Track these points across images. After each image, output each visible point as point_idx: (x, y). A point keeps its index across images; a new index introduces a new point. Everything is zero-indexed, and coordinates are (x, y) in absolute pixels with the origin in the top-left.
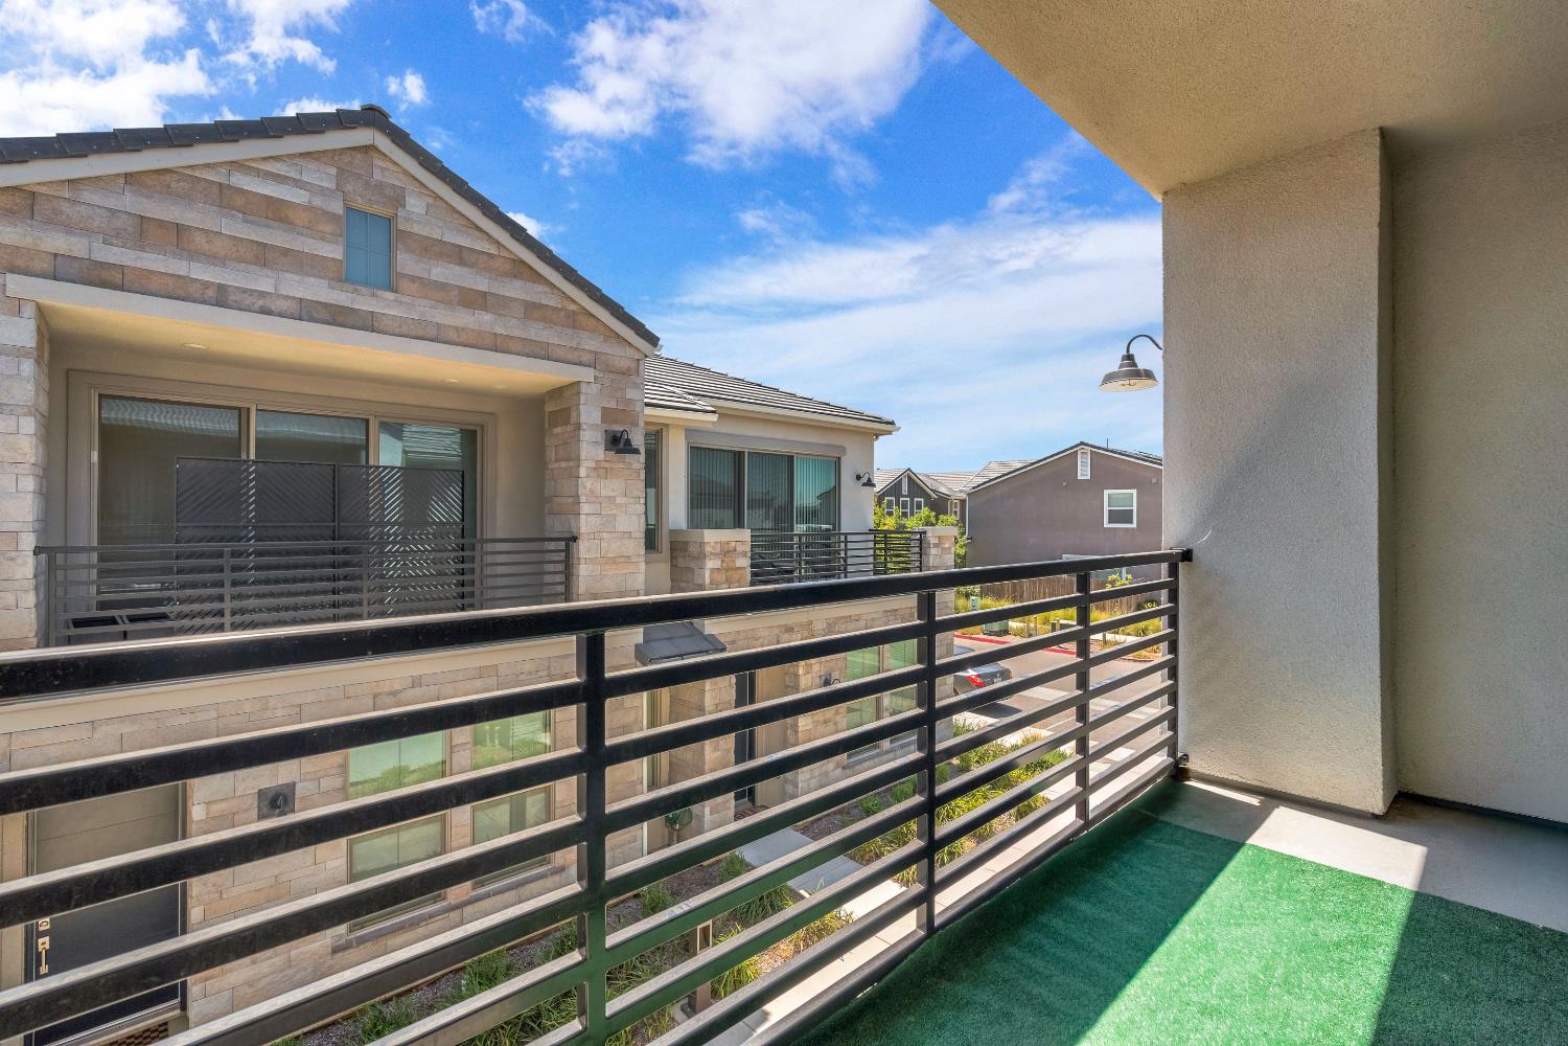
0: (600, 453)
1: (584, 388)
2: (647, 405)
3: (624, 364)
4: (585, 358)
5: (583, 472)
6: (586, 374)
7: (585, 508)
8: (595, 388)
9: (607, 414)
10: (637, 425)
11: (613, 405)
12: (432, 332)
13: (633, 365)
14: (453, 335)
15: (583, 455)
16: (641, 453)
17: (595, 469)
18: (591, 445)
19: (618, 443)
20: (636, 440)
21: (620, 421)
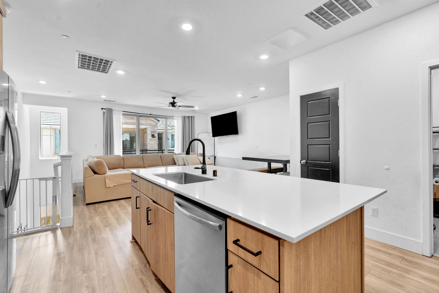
0: (151, 137)
1: (148, 128)
2: (158, 129)
3: (154, 124)
4: (148, 124)
5: (148, 140)
6: (148, 127)
7: (148, 145)
8: (150, 128)
9: (152, 132)
10: (156, 133)
11: (152, 130)
12: (127, 123)
13: (156, 125)
14: (129, 123)
15: (148, 138)
16: (157, 137)
17: (150, 140)
18: (149, 136)
19: (153, 136)
20: (156, 135)
21: (153, 133)
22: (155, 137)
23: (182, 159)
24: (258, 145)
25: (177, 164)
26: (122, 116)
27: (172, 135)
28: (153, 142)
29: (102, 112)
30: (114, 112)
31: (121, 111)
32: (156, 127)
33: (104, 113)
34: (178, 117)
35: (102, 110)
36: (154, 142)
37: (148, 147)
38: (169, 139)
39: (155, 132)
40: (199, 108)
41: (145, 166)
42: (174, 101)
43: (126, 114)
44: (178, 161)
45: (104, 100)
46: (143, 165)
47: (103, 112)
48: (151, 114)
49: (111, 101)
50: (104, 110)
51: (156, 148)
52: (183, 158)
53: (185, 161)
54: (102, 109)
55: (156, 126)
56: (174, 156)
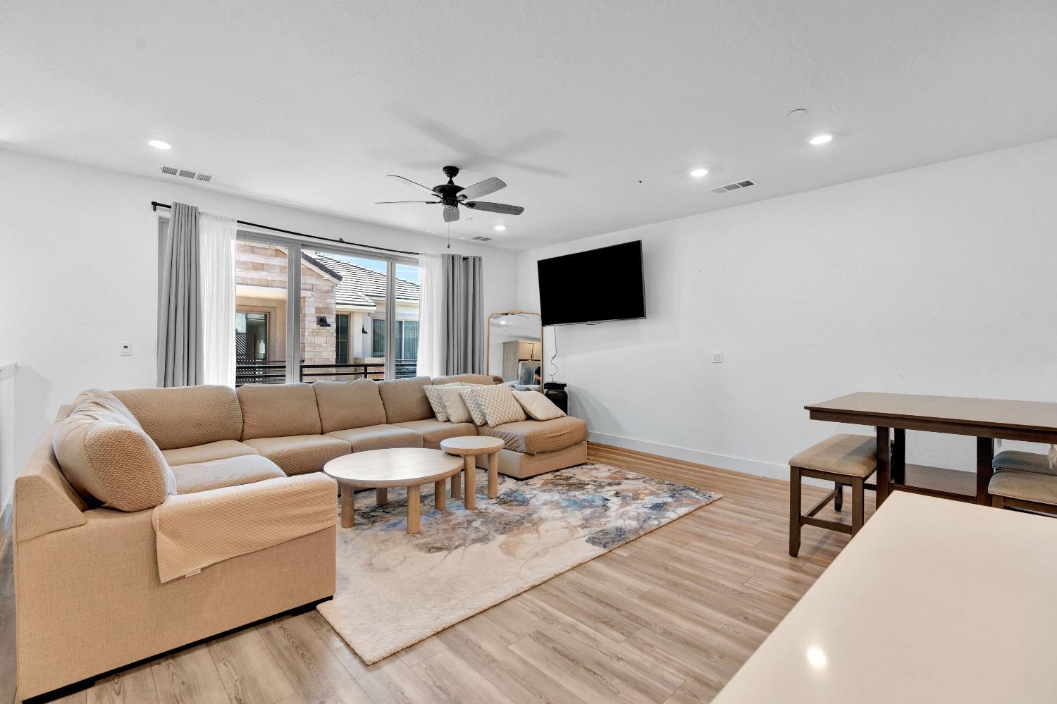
0: (315, 326)
1: (307, 299)
2: (337, 304)
3: (326, 288)
5: (306, 334)
6: (308, 293)
7: (307, 349)
8: (313, 299)
9: (318, 309)
10: (332, 313)
11: (321, 306)
13: (331, 289)
15: (307, 327)
16: (334, 326)
17: (312, 332)
18: (310, 323)
19: (322, 322)
20: (331, 320)
21: (323, 313)
22: (329, 325)
23: (458, 398)
24: (720, 352)
25: (440, 417)
26: (234, 243)
27: (374, 320)
28: (320, 340)
29: (153, 217)
30: (203, 222)
31: (233, 220)
32: (332, 297)
33: (163, 222)
34: (432, 256)
35: (155, 209)
36: (325, 338)
37: (306, 353)
38: (366, 333)
39: (327, 309)
40: (507, 226)
41: (326, 426)
42: (451, 182)
43: (251, 232)
44: (445, 407)
45: (165, 170)
46: (320, 422)
47: (160, 218)
48: (341, 241)
49: (191, 175)
50: (161, 212)
51: (330, 356)
52: (460, 395)
53: (471, 406)
54: (155, 204)
55: (330, 292)
56: (425, 387)
